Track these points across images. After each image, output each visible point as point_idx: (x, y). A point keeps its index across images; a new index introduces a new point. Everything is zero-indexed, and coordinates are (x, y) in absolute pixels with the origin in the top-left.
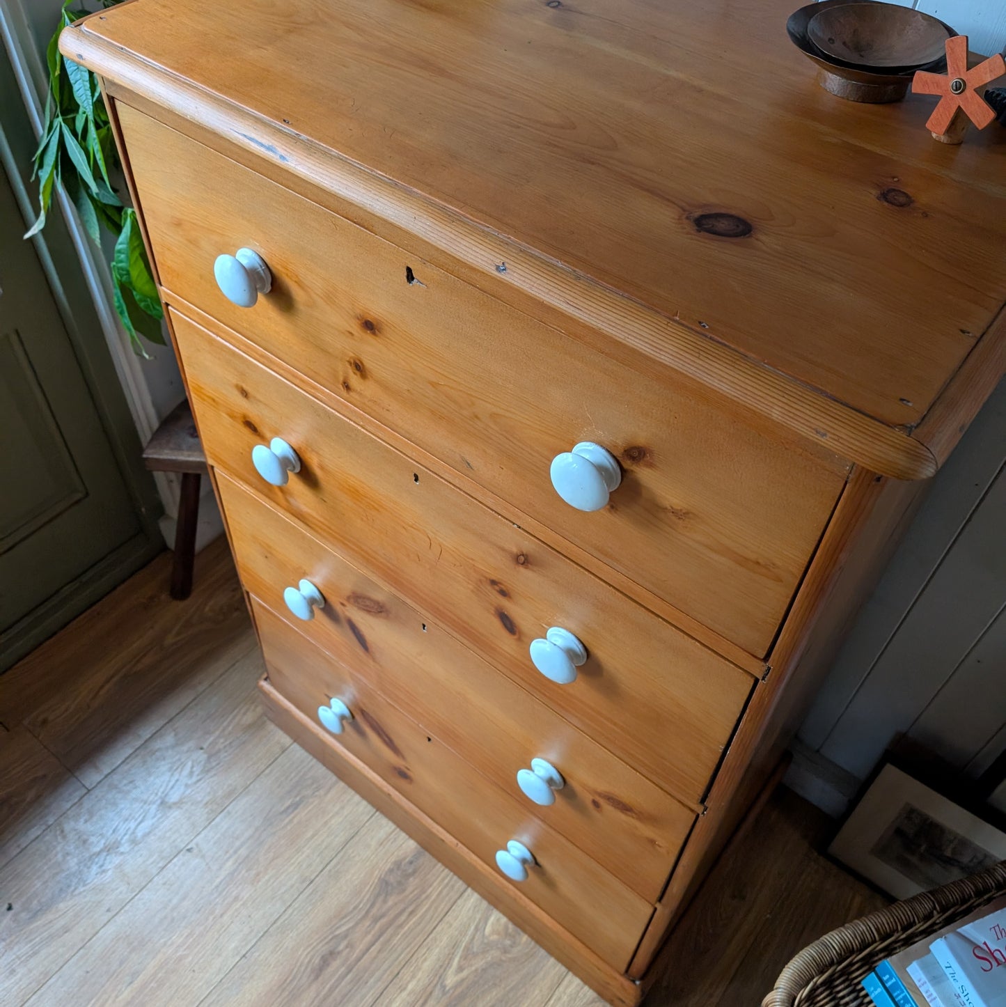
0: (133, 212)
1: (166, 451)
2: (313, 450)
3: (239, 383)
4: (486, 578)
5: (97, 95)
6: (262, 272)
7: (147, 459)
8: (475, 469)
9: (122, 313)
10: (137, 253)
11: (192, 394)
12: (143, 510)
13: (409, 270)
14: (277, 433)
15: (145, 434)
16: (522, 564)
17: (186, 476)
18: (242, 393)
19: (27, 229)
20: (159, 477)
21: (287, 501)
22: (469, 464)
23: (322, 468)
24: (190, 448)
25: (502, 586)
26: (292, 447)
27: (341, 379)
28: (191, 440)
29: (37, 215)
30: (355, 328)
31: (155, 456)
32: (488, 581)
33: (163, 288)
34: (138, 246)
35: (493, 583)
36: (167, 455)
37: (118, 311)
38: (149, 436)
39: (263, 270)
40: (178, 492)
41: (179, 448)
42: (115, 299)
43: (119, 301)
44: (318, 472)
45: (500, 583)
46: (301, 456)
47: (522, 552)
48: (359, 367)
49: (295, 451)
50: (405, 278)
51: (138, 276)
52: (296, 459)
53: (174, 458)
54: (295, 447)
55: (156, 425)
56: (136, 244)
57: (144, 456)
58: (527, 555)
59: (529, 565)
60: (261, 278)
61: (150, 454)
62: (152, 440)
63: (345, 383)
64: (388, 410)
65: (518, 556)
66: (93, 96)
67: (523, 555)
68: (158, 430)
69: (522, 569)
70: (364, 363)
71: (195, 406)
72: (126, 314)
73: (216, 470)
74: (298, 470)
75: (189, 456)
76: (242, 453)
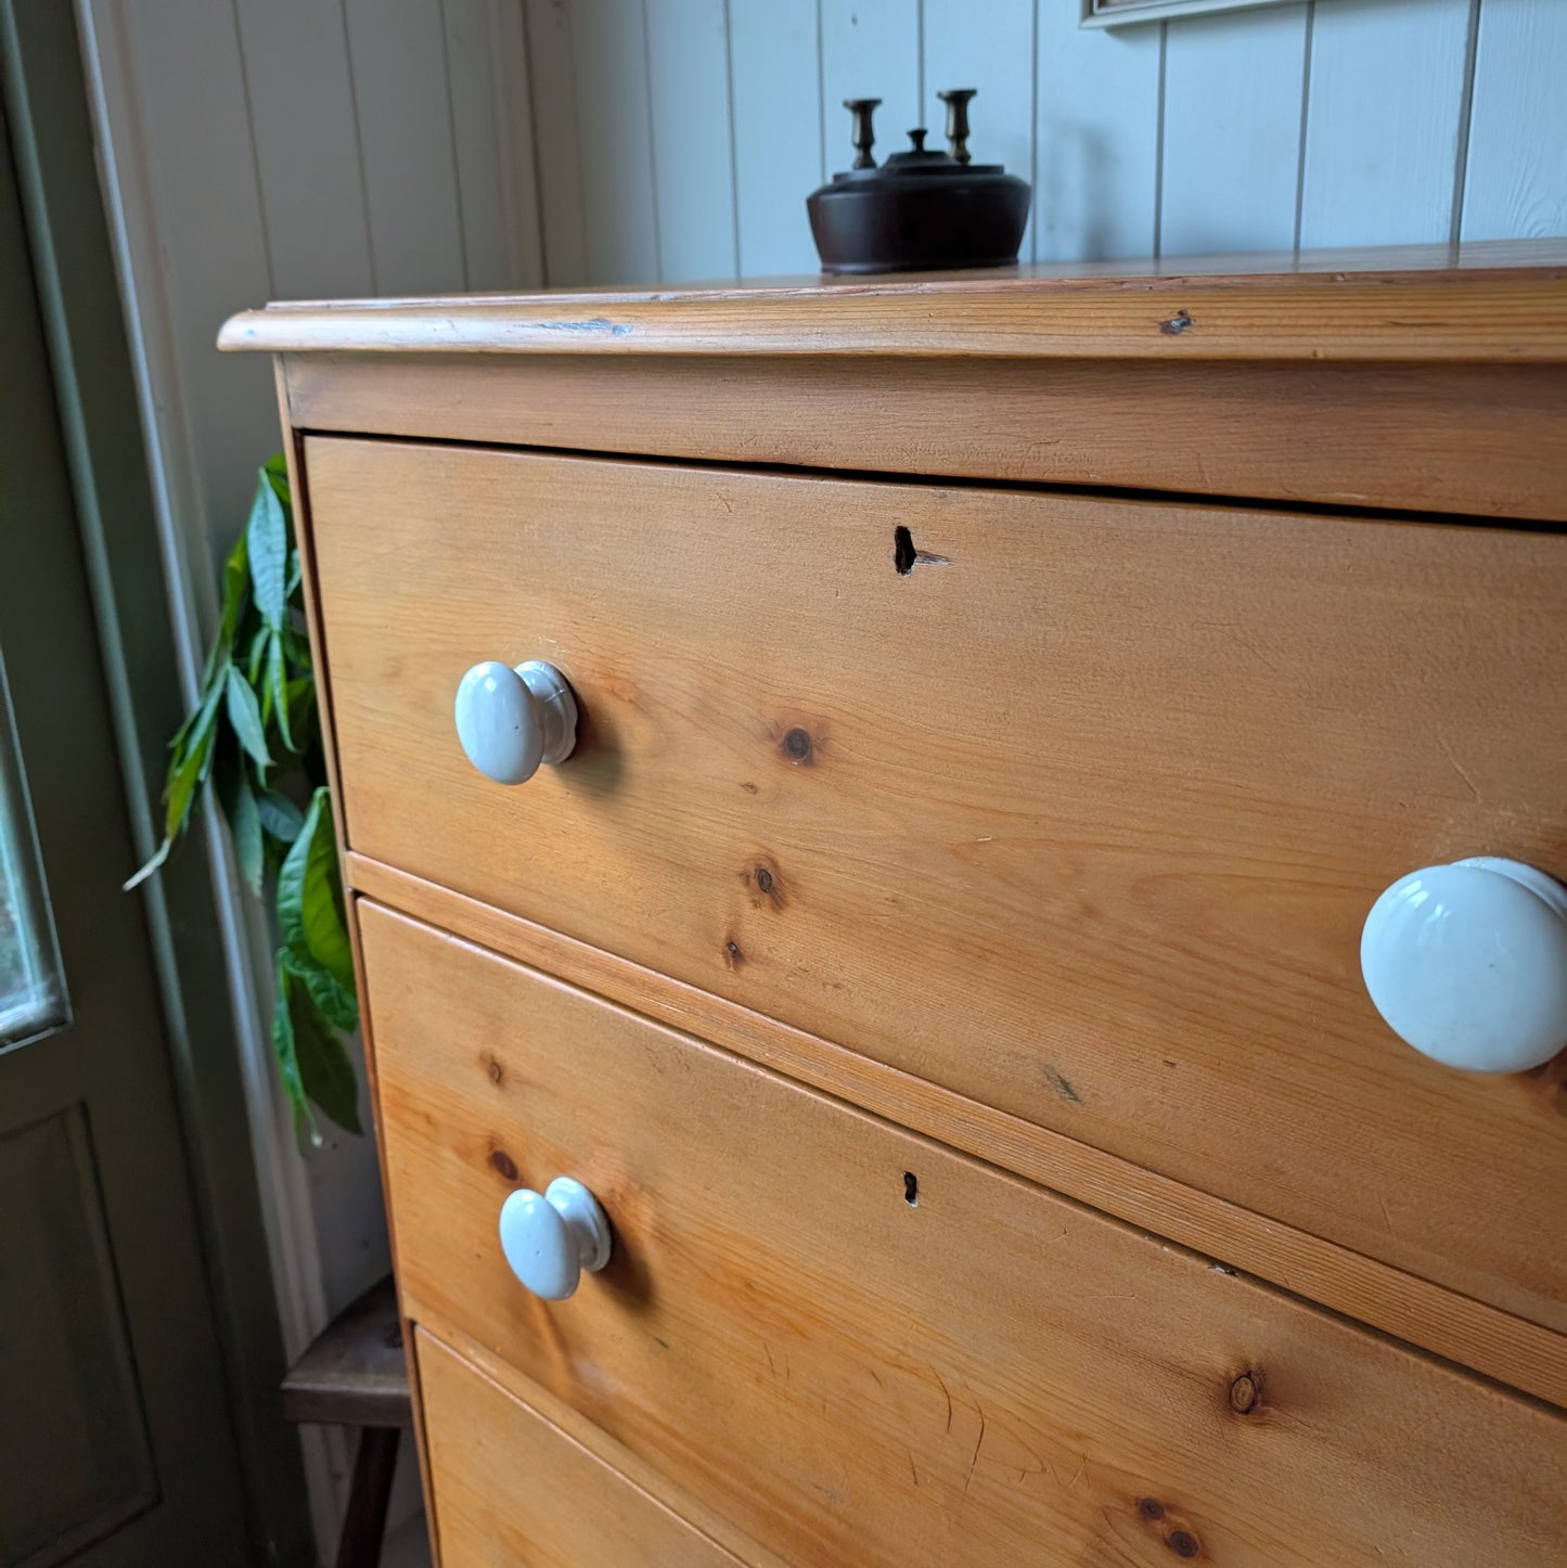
0: (327, 796)
1: (334, 1375)
2: (642, 1187)
3: (486, 1046)
4: (1125, 1498)
5: (293, 585)
6: (558, 701)
7: (291, 1392)
8: (1087, 1098)
9: (283, 1053)
10: (321, 870)
11: (386, 1120)
12: (272, 1546)
13: (903, 536)
14: (562, 1166)
15: (297, 1338)
16: (1247, 1412)
17: (368, 1433)
18: (492, 1075)
19: (136, 869)
20: (310, 1435)
21: (572, 1371)
22: (1066, 1086)
23: (663, 1236)
24: (382, 1369)
25: (1180, 1520)
26: (594, 1196)
27: (723, 935)
28: (388, 1353)
29: (158, 847)
30: (765, 767)
31: (308, 1386)
32: (1132, 1510)
33: (351, 853)
34: (326, 856)
35: (1150, 1510)
36: (333, 1382)
37: (277, 1048)
38: (303, 1345)
39: (561, 695)
40: (345, 1487)
41: (359, 1368)
42: (276, 1024)
43: (282, 1027)
44: (652, 1254)
45: (1172, 1508)
46: (614, 1216)
47: (1247, 1364)
48: (767, 883)
49: (600, 1204)
50: (893, 564)
51: (317, 917)
52: (603, 1225)
53: (344, 1388)
54: (600, 1193)
55: (321, 1322)
56: (321, 853)
57: (286, 1385)
58: (1262, 1372)
59: (1273, 1411)
60: (555, 716)
61: (299, 1382)
62: (308, 1352)
63: (730, 944)
64: (836, 986)
65: (1231, 1385)
66: (286, 587)
67: (1249, 1375)
68: (325, 1333)
69: (1248, 1434)
70: (782, 863)
71: (389, 1153)
72: (291, 1053)
73: (419, 1330)
74: (603, 1259)
75: (376, 1384)
76: (479, 1256)
